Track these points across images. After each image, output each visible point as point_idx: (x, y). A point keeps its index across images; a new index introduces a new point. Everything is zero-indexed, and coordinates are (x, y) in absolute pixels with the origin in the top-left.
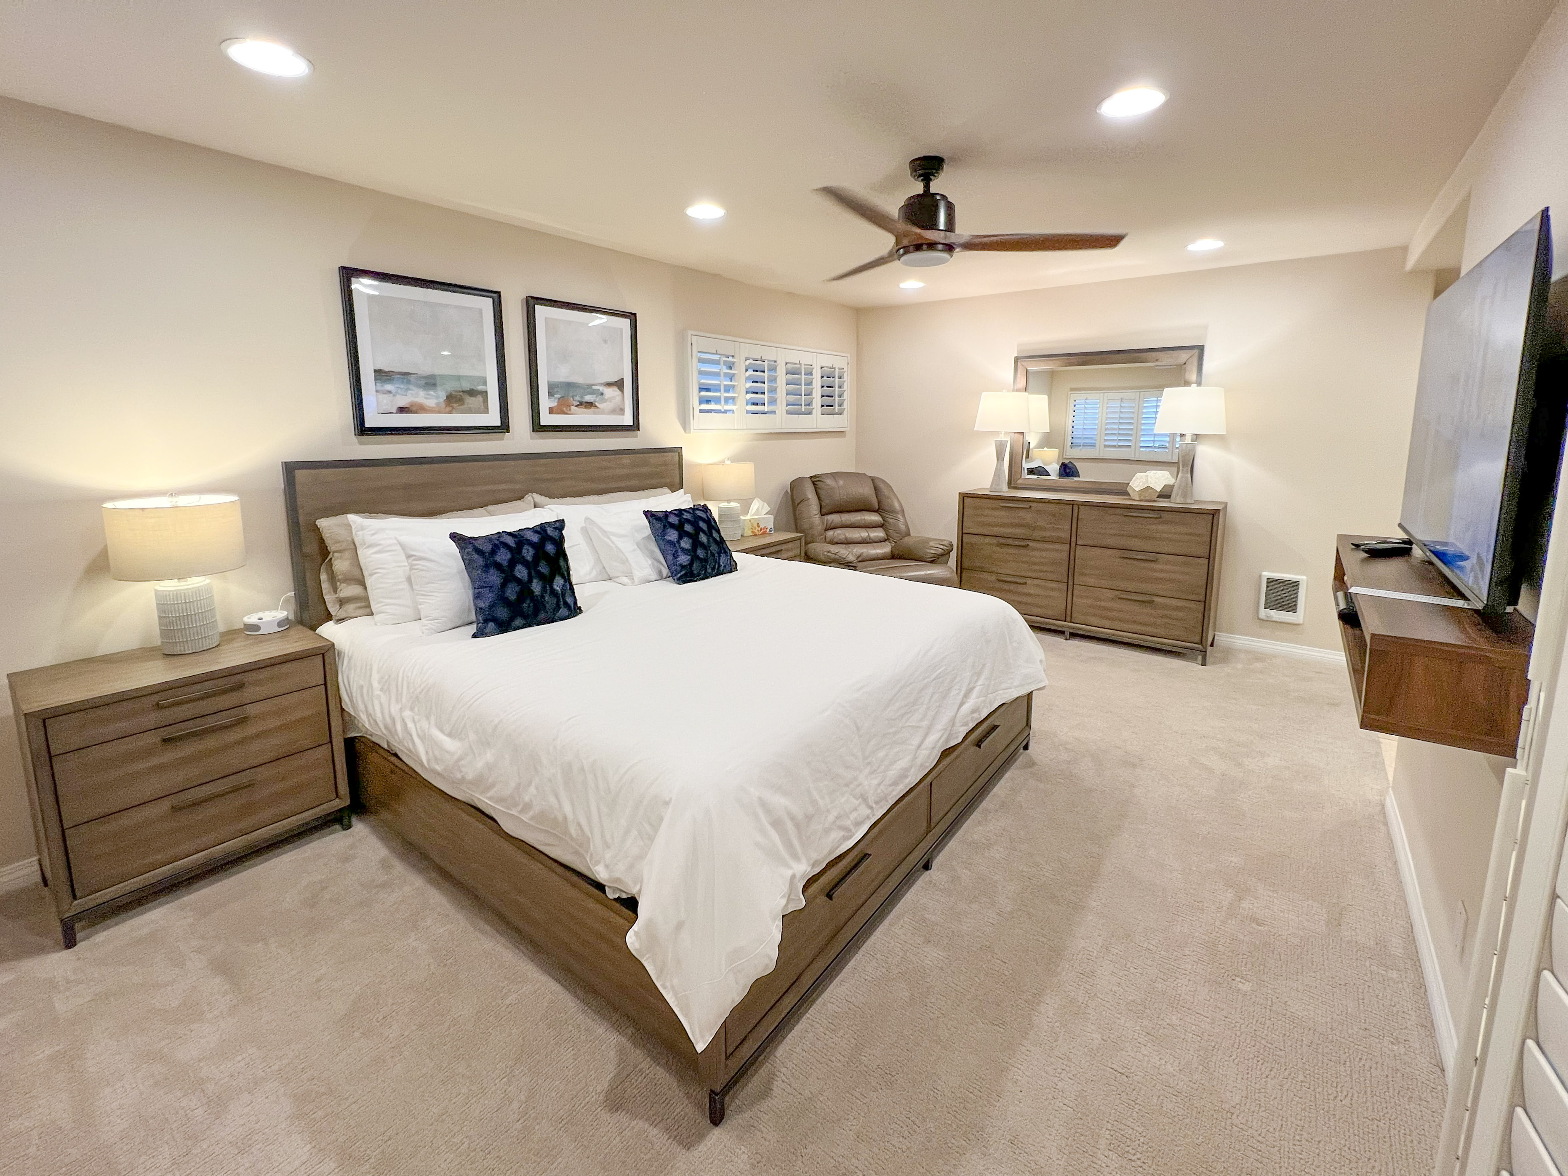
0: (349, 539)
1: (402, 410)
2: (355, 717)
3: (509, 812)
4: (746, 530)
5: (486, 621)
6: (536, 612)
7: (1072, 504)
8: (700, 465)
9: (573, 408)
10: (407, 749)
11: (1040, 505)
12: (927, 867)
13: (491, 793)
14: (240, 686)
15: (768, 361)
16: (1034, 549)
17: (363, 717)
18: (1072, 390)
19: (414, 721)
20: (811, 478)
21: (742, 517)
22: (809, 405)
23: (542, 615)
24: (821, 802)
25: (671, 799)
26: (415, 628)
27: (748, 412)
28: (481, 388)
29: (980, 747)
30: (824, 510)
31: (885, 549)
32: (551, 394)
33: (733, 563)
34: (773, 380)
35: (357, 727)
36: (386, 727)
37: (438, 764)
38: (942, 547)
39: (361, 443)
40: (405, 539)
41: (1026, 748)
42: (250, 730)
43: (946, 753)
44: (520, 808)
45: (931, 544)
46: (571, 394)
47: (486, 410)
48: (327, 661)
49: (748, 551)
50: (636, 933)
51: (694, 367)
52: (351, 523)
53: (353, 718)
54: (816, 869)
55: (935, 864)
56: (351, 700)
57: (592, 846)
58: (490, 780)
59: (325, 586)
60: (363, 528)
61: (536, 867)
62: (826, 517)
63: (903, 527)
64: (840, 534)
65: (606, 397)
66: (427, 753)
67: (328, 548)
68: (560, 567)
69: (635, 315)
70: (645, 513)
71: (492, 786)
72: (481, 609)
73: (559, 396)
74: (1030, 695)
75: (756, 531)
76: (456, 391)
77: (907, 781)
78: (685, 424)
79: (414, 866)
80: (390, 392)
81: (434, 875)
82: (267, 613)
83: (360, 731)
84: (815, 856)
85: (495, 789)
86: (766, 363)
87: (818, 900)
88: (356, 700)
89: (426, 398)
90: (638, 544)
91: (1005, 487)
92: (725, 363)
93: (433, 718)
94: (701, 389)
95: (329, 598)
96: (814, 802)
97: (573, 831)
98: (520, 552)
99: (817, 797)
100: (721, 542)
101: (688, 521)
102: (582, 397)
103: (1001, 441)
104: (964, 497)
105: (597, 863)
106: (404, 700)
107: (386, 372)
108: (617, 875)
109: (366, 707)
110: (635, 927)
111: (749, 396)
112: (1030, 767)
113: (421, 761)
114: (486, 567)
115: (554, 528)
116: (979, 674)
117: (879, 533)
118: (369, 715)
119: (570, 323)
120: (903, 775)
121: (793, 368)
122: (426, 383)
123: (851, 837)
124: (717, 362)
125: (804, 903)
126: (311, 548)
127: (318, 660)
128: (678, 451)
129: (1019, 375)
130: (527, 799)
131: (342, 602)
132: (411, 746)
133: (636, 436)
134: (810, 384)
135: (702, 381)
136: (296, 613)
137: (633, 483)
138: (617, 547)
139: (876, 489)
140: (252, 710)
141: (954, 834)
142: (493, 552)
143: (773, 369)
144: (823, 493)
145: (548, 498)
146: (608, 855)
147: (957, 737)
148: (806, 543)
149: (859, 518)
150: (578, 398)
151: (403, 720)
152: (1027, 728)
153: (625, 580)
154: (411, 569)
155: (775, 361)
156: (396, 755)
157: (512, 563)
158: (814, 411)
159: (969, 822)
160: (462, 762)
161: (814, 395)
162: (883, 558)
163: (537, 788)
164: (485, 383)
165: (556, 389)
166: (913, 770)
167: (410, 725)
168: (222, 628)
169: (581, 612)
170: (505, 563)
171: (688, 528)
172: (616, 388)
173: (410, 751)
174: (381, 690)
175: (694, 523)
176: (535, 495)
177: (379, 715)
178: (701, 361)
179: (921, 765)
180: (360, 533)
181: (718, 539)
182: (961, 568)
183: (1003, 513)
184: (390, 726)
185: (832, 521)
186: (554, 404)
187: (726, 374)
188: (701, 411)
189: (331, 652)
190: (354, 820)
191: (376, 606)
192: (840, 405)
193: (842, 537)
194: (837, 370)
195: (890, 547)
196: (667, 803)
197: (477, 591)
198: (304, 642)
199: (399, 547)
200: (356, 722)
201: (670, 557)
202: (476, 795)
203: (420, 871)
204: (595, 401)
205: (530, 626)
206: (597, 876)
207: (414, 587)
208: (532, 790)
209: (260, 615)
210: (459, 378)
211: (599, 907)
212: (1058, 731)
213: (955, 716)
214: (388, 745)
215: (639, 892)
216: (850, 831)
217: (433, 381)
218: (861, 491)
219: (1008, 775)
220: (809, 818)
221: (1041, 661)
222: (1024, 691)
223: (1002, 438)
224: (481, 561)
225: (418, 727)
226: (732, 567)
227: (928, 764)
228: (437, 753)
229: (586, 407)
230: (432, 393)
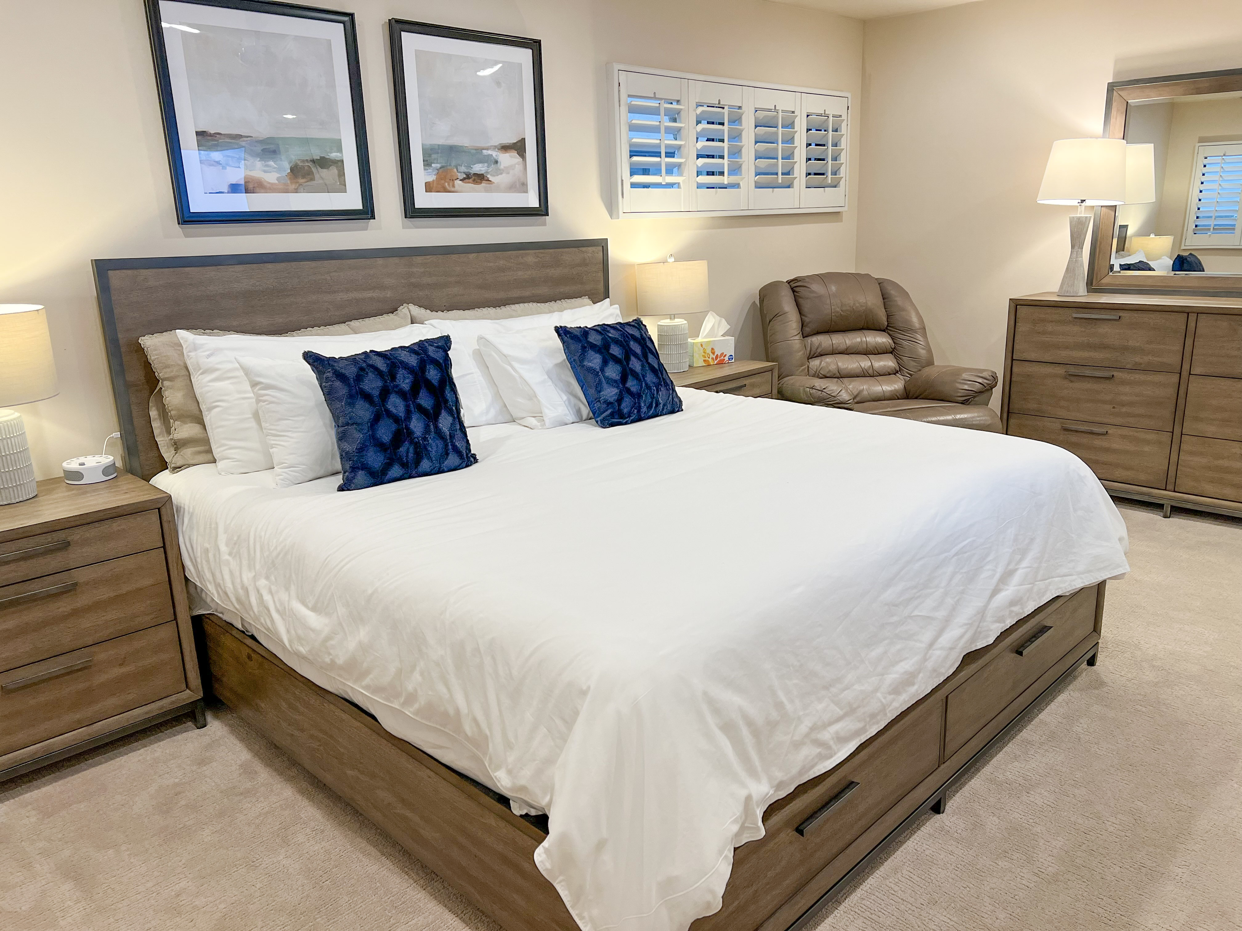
0: (181, 363)
1: (234, 188)
2: (202, 590)
3: (390, 704)
4: (696, 356)
5: (354, 469)
6: (418, 461)
7: (1186, 311)
8: (632, 266)
9: (458, 182)
10: (265, 628)
11: (1136, 315)
12: (937, 808)
13: (367, 681)
14: (66, 545)
15: (730, 107)
16: (1123, 383)
17: (211, 588)
18: (1202, 140)
19: (271, 592)
20: (789, 282)
21: (690, 340)
22: (788, 173)
23: (425, 464)
24: (789, 707)
25: (589, 688)
26: (266, 477)
27: (700, 186)
28: (334, 155)
29: (1021, 654)
30: (807, 330)
31: (896, 385)
32: (427, 163)
33: (676, 400)
34: (736, 136)
35: (205, 602)
36: (239, 600)
37: (302, 645)
38: (980, 380)
39: (187, 236)
40: (250, 361)
41: (1091, 662)
42: (83, 600)
43: (970, 658)
44: (402, 700)
45: (965, 376)
46: (453, 164)
47: (342, 187)
48: (164, 518)
49: (699, 386)
50: (547, 851)
51: (623, 117)
52: (182, 342)
53: (199, 590)
54: (780, 793)
55: (951, 806)
56: (195, 566)
57: (490, 745)
58: (365, 665)
59: (156, 425)
60: (195, 348)
61: (424, 773)
62: (809, 340)
63: (923, 352)
64: (830, 363)
65: (502, 167)
66: (288, 631)
67: (156, 374)
68: (446, 401)
69: (539, 42)
70: (557, 329)
71: (367, 672)
72: (347, 453)
73: (439, 166)
74: (1100, 587)
75: (710, 360)
76: (303, 161)
77: (913, 689)
78: (611, 207)
79: (281, 774)
80: (218, 163)
81: (304, 785)
82: (90, 458)
83: (210, 608)
84: (779, 775)
85: (371, 676)
86: (726, 111)
87: (783, 835)
88: (202, 567)
89: (265, 172)
90: (548, 373)
91: (1082, 289)
92: (668, 112)
93: (293, 588)
94: (633, 154)
95: (162, 440)
96: (779, 706)
97: (468, 728)
98: (393, 378)
99: (784, 699)
100: (659, 371)
101: (616, 341)
102: (469, 167)
103: (1079, 218)
104: (1016, 305)
105: (498, 768)
106: (258, 567)
107: (211, 135)
108: (522, 782)
109: (213, 575)
110: (545, 844)
111: (701, 161)
112: (1096, 688)
113: (284, 644)
114: (352, 398)
115: (437, 347)
116: (1024, 553)
117: (888, 362)
118: (218, 586)
119: (449, 57)
120: (909, 679)
121: (765, 117)
122: (263, 150)
123: (831, 757)
124: (655, 112)
125: (763, 833)
126: (136, 375)
127: (154, 517)
128: (602, 244)
129: (1114, 112)
130: (410, 687)
131: (177, 445)
132: (269, 624)
133: (544, 224)
134: (791, 140)
135: (634, 140)
136: (123, 459)
137: (543, 290)
138: (521, 377)
139: (885, 297)
140: (81, 576)
141: (978, 770)
142: (359, 378)
143: (736, 120)
144: (807, 306)
145: (428, 311)
146: (511, 759)
147: (987, 636)
148: (780, 377)
149: (859, 340)
150: (463, 169)
151: (258, 591)
152: (1094, 633)
153: (533, 421)
154: (258, 401)
155: (740, 108)
156: (253, 637)
157: (385, 393)
158: (796, 183)
159: (1000, 755)
160: (332, 642)
161: (797, 157)
162: (893, 397)
163: (422, 674)
164: (340, 150)
165: (434, 156)
166: (921, 675)
167: (267, 597)
168: (39, 476)
169: (476, 461)
170: (376, 393)
171: (615, 350)
172: (514, 154)
173: (268, 629)
174: (230, 554)
175: (623, 343)
176: (412, 307)
177: (229, 585)
178: (633, 110)
179: (934, 670)
180: (192, 354)
181: (656, 366)
182: (1008, 412)
183: (1076, 329)
184: (243, 598)
185: (820, 345)
186: (431, 178)
187: (668, 130)
188: (634, 185)
189: (168, 505)
190: (209, 717)
191: (219, 450)
192: (834, 173)
193: (833, 367)
194: (831, 118)
195: (903, 382)
196: (584, 693)
197: (341, 429)
198: (133, 494)
199: (240, 373)
200: (204, 595)
201: (592, 391)
202: (349, 684)
203: (290, 779)
204: (487, 172)
205: (410, 477)
206: (499, 785)
207: (263, 424)
208: (417, 676)
209: (82, 459)
210: (306, 142)
211: (502, 824)
212: (1142, 642)
213: (986, 607)
214: (243, 625)
215: (550, 804)
216: (829, 748)
217: (272, 147)
218: (862, 300)
219: (1061, 698)
220: (772, 725)
221: (1121, 539)
222: (1091, 579)
223: (1082, 213)
224: (342, 390)
225: (276, 599)
226: (675, 407)
227: (943, 670)
228: (300, 632)
229: (475, 182)
230: (271, 163)
